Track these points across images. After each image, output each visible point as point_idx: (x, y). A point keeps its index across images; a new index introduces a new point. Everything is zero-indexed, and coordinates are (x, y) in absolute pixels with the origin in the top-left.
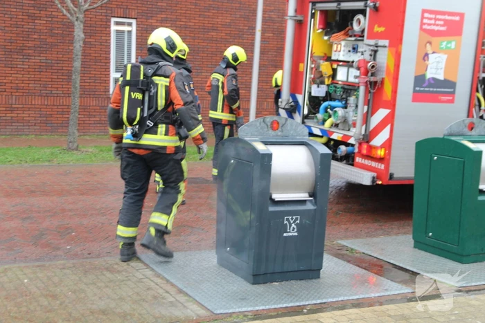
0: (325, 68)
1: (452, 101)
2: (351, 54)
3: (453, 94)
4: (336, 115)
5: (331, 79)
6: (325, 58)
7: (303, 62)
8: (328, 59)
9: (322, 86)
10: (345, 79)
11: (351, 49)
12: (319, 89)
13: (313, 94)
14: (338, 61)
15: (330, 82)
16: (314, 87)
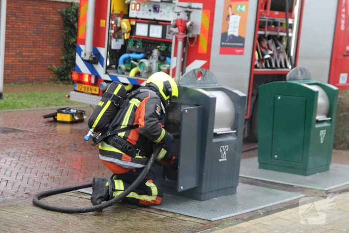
0: (125, 24)
1: (242, 54)
2: (152, 12)
3: (242, 47)
4: (143, 65)
5: (129, 34)
6: (122, 16)
7: (105, 19)
8: (126, 16)
9: (120, 40)
10: (145, 34)
11: (152, 9)
12: (118, 43)
13: (113, 47)
14: (136, 19)
15: (128, 37)
16: (113, 41)
